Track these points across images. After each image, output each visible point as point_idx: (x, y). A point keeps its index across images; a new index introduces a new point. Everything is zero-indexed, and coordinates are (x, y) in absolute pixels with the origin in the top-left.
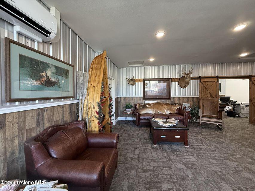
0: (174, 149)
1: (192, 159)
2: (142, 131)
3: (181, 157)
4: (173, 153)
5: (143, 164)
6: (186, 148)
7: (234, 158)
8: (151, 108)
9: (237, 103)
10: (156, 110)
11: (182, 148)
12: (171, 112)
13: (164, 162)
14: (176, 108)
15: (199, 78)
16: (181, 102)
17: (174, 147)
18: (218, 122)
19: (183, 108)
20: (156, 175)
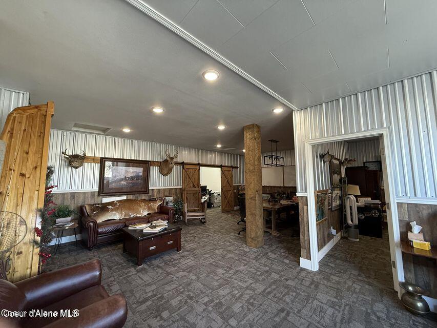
0: (167, 260)
1: (190, 262)
2: (105, 255)
3: (179, 265)
4: (168, 265)
5: (135, 297)
6: (178, 254)
7: (220, 246)
8: (117, 209)
9: (212, 192)
10: (127, 212)
11: (176, 256)
12: (150, 212)
13: (162, 280)
14: (156, 205)
15: (183, 164)
16: (162, 195)
17: (167, 257)
18: (201, 216)
19: (165, 204)
20: (160, 298)
